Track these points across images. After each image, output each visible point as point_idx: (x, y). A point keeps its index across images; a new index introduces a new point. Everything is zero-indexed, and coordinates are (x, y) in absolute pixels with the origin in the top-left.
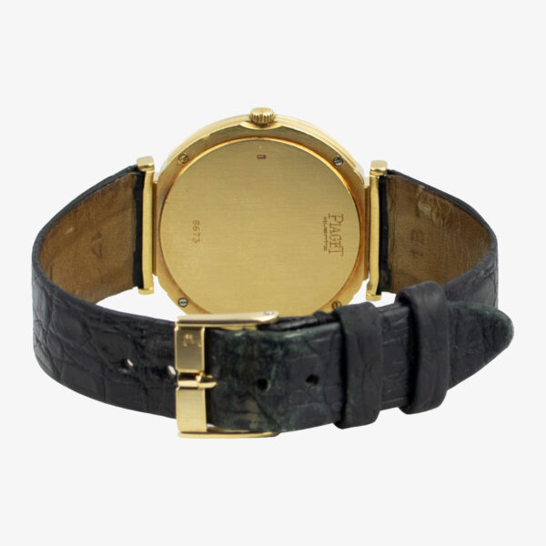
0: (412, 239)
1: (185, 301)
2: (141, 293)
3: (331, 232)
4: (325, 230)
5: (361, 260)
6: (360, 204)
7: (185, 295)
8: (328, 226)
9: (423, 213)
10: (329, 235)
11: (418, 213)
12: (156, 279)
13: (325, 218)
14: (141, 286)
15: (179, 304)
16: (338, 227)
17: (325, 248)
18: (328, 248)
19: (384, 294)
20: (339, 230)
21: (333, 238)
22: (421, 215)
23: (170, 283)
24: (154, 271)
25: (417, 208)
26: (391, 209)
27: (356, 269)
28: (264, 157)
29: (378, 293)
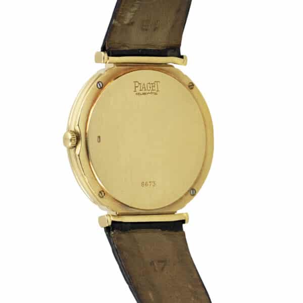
0: (146, 30)
1: (192, 192)
2: (188, 222)
3: (145, 90)
4: (144, 94)
5: (161, 69)
6: (126, 70)
7: (188, 191)
8: (141, 92)
9: (131, 19)
10: (147, 92)
11: (131, 24)
12: (179, 212)
13: (136, 94)
14: (183, 222)
15: (194, 195)
16: (142, 85)
17: (156, 94)
18: (155, 92)
19: (182, 54)
20: (144, 84)
21: (149, 89)
22: (132, 21)
23: (181, 201)
24: (173, 213)
25: (128, 24)
26: (129, 47)
27: (167, 72)
28: (99, 137)
29: (182, 57)
